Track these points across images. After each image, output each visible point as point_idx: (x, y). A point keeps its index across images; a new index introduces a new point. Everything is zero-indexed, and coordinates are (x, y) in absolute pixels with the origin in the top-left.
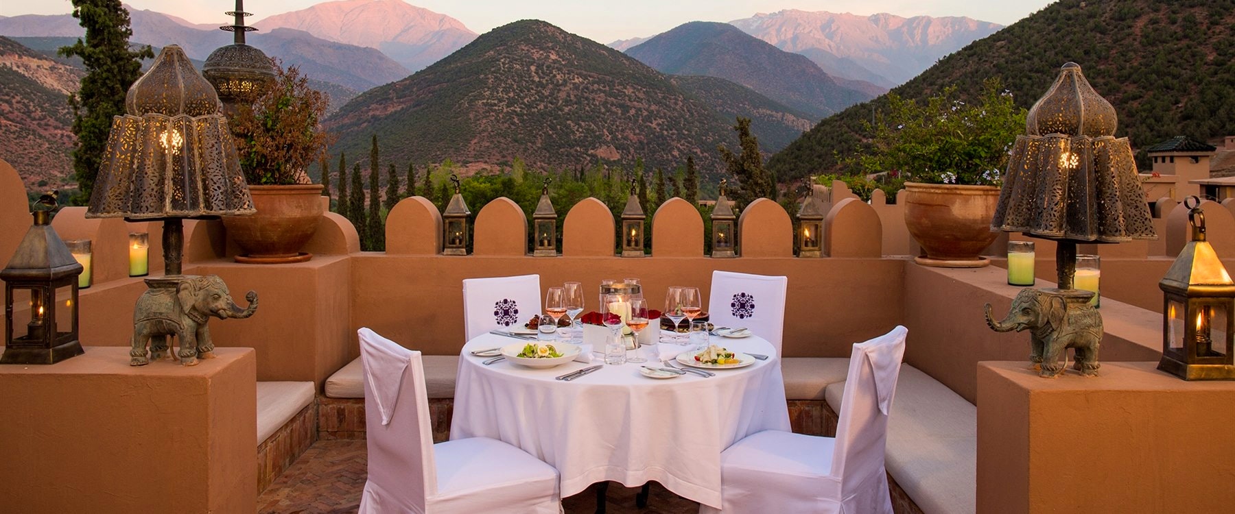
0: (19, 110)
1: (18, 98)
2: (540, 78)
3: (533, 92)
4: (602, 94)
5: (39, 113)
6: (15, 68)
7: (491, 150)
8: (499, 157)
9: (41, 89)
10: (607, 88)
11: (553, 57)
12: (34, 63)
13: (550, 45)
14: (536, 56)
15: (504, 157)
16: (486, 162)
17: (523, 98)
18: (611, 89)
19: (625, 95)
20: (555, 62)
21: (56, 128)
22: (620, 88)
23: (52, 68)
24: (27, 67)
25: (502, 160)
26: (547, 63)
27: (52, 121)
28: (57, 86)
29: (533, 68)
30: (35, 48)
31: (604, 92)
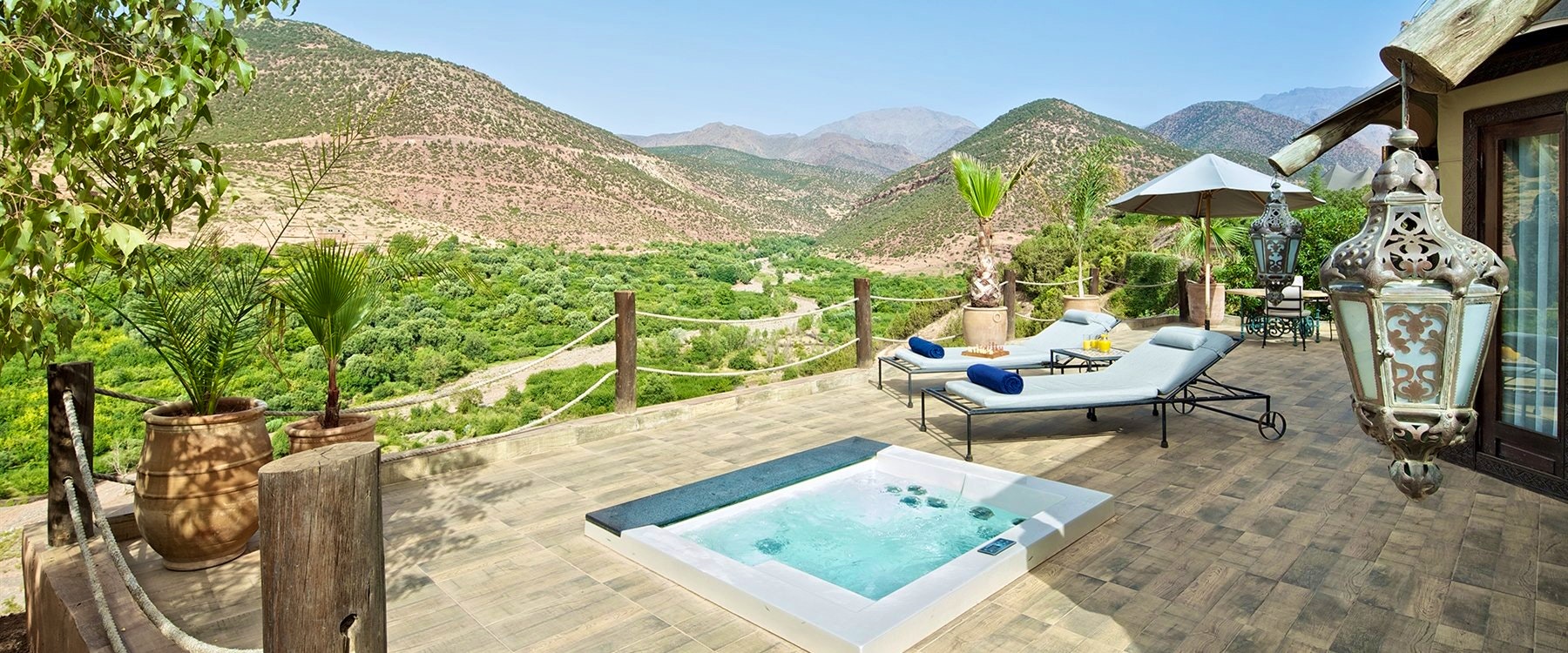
0: (626, 192)
1: (626, 183)
2: (1061, 150)
3: (1056, 164)
4: (1128, 165)
5: (639, 195)
6: (631, 163)
7: (1016, 220)
8: (1025, 226)
9: (647, 177)
10: (1133, 159)
11: (1074, 130)
12: (644, 159)
13: (1070, 120)
14: (1056, 131)
15: (1030, 226)
16: (1011, 231)
17: (1045, 171)
18: (1136, 160)
19: (1153, 165)
20: (1076, 135)
21: (651, 206)
22: (1146, 158)
23: (658, 163)
24: (639, 163)
25: (1028, 229)
26: (1068, 137)
27: (648, 201)
28: (659, 176)
29: (1054, 142)
30: (641, 145)
31: (1131, 163)
